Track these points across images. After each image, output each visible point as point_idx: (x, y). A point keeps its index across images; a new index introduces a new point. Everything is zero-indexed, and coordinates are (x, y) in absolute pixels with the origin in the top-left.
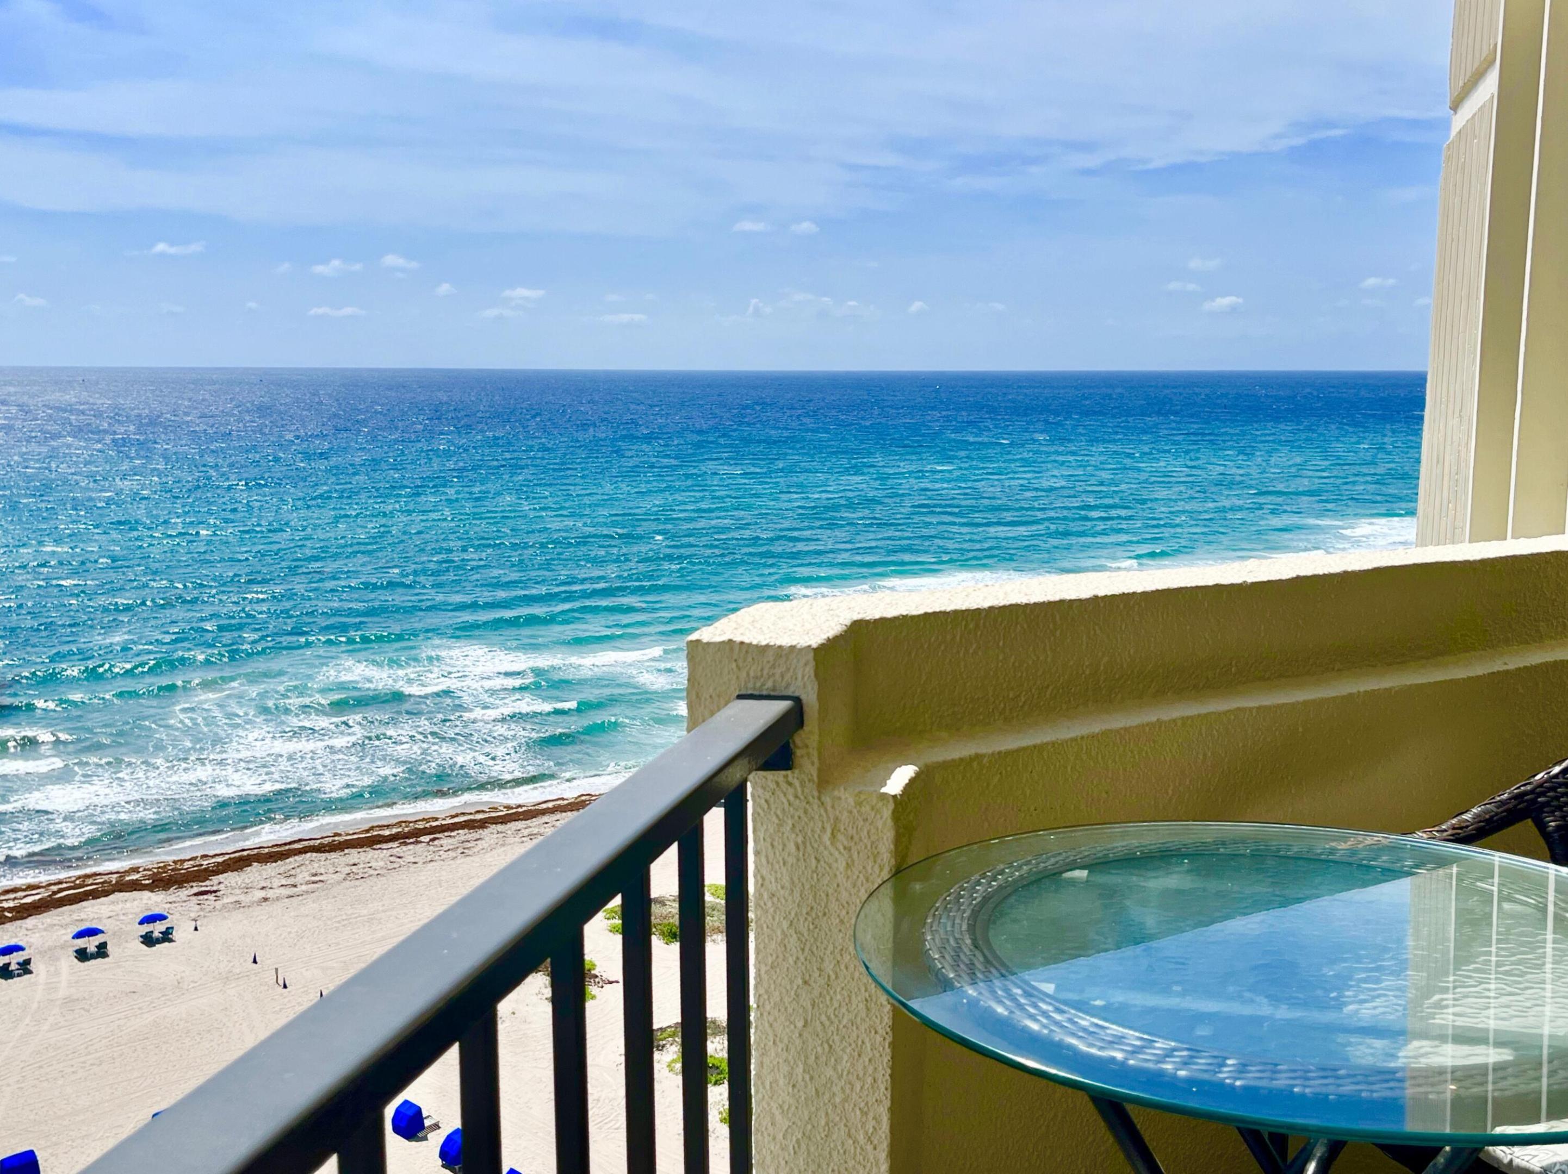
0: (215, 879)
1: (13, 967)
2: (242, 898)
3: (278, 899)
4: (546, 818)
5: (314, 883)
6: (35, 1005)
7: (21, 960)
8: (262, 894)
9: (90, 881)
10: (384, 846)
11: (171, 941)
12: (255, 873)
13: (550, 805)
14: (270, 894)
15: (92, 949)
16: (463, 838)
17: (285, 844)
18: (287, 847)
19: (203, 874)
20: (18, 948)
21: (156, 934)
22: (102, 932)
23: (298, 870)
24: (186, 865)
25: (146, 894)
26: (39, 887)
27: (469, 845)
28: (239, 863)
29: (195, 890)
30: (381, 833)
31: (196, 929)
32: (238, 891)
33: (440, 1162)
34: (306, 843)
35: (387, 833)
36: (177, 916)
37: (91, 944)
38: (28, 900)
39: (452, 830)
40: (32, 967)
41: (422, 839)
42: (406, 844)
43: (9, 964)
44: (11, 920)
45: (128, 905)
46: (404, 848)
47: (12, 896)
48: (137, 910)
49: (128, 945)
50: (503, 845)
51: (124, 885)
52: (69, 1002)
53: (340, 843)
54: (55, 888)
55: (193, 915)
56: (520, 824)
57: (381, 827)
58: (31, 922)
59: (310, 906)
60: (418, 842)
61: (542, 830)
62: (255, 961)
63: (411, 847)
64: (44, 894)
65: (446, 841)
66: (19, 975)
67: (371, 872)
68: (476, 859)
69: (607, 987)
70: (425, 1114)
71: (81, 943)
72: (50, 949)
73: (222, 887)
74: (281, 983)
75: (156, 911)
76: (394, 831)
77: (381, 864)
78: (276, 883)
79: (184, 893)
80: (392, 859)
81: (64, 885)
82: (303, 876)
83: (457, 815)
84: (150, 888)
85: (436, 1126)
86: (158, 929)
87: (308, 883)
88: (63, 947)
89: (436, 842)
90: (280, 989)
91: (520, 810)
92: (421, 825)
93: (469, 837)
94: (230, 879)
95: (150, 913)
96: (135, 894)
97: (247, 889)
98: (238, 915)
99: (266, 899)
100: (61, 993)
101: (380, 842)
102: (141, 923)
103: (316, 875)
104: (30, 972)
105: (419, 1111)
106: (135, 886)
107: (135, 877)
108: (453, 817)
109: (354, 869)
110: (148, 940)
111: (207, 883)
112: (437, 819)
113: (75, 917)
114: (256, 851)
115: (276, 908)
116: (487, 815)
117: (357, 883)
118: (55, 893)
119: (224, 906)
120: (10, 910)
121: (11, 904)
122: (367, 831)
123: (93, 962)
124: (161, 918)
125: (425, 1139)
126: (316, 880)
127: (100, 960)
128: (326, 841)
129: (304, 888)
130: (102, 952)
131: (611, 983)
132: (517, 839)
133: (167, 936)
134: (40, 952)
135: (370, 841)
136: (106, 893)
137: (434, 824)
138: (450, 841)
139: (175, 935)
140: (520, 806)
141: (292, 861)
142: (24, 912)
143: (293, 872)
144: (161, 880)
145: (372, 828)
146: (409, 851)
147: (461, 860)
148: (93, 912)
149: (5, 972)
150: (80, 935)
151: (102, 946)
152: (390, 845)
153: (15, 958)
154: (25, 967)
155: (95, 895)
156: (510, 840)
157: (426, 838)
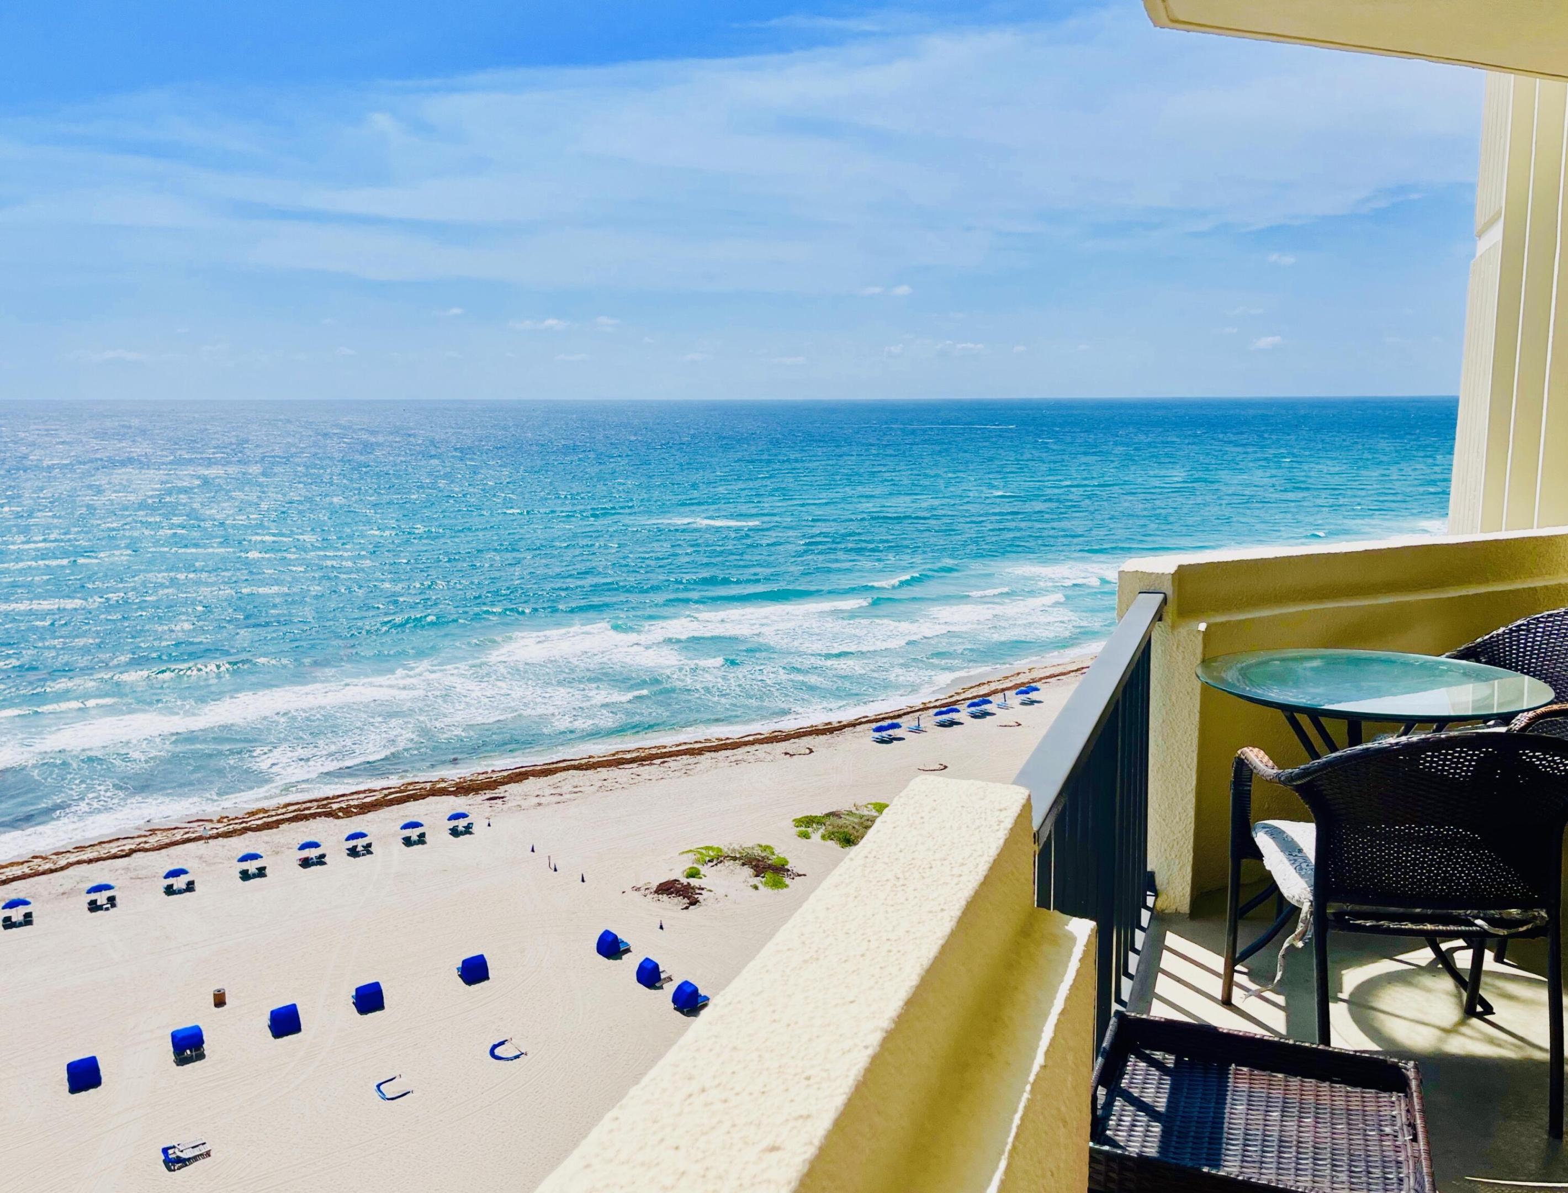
0: (502, 788)
1: (360, 848)
2: (522, 803)
3: (549, 804)
4: (748, 748)
5: (575, 793)
6: (376, 878)
7: (365, 844)
8: (537, 800)
9: (411, 787)
10: (627, 766)
11: (471, 833)
12: (531, 785)
13: (751, 738)
14: (542, 800)
15: (415, 838)
16: (685, 762)
17: (553, 763)
18: (555, 766)
19: (492, 784)
20: (362, 835)
21: (461, 828)
22: (422, 825)
23: (563, 783)
24: (481, 777)
25: (452, 798)
26: (375, 791)
27: (690, 767)
28: (519, 776)
29: (488, 796)
30: (624, 756)
31: (489, 825)
32: (518, 798)
33: (672, 1006)
34: (568, 763)
35: (628, 756)
36: (475, 815)
37: (414, 833)
38: (368, 800)
39: (677, 756)
40: (372, 849)
41: (654, 762)
42: (643, 765)
43: (356, 847)
44: (356, 814)
45: (440, 806)
46: (642, 769)
47: (355, 796)
48: (447, 810)
49: (440, 836)
50: (715, 768)
51: (436, 792)
52: (400, 876)
53: (594, 763)
54: (386, 792)
55: (487, 815)
56: (728, 753)
57: (624, 752)
58: (371, 816)
59: (573, 810)
60: (651, 764)
61: (745, 758)
62: (533, 851)
63: (647, 767)
64: (378, 796)
65: (672, 763)
66: (364, 855)
67: (617, 785)
68: (696, 778)
69: (797, 878)
70: (661, 969)
71: (408, 833)
72: (384, 837)
73: (506, 795)
74: (552, 867)
75: (460, 811)
76: (634, 755)
77: (625, 780)
78: (547, 792)
79: (480, 798)
80: (633, 776)
81: (393, 790)
82: (566, 788)
83: (680, 745)
84: (455, 793)
85: (670, 979)
86: (461, 823)
87: (571, 793)
88: (393, 836)
89: (665, 764)
91: (728, 741)
92: (654, 751)
93: (690, 761)
94: (512, 788)
95: (455, 812)
96: (445, 798)
97: (526, 796)
98: (520, 816)
99: (540, 804)
100: (394, 870)
101: (623, 763)
102: (449, 819)
103: (576, 787)
104: (371, 853)
105: (656, 966)
106: (443, 792)
107: (443, 785)
108: (677, 745)
109: (605, 783)
110: (455, 832)
111: (496, 791)
112: (665, 747)
113: (401, 813)
114: (531, 768)
115: (548, 812)
116: (703, 745)
117: (607, 794)
118: (386, 795)
119: (510, 809)
120: (356, 807)
121: (356, 803)
122: (614, 755)
123: (415, 847)
124: (464, 816)
125: (661, 988)
126: (576, 790)
127: (420, 846)
128: (583, 762)
129: (568, 796)
130: (421, 839)
131: (800, 875)
132: (727, 764)
133: (468, 830)
134: (378, 839)
135: (616, 762)
136: (423, 797)
137: (664, 750)
138: (675, 763)
139: (474, 830)
140: (728, 739)
141: (560, 776)
142: (365, 809)
143: (559, 784)
144: (462, 788)
145: (617, 753)
146: (646, 771)
147: (685, 778)
148: (412, 810)
149: (353, 852)
150: (406, 827)
151: (422, 836)
152: (631, 765)
153: (360, 843)
154: (368, 848)
155: (415, 797)
156: (720, 765)
157: (658, 761)
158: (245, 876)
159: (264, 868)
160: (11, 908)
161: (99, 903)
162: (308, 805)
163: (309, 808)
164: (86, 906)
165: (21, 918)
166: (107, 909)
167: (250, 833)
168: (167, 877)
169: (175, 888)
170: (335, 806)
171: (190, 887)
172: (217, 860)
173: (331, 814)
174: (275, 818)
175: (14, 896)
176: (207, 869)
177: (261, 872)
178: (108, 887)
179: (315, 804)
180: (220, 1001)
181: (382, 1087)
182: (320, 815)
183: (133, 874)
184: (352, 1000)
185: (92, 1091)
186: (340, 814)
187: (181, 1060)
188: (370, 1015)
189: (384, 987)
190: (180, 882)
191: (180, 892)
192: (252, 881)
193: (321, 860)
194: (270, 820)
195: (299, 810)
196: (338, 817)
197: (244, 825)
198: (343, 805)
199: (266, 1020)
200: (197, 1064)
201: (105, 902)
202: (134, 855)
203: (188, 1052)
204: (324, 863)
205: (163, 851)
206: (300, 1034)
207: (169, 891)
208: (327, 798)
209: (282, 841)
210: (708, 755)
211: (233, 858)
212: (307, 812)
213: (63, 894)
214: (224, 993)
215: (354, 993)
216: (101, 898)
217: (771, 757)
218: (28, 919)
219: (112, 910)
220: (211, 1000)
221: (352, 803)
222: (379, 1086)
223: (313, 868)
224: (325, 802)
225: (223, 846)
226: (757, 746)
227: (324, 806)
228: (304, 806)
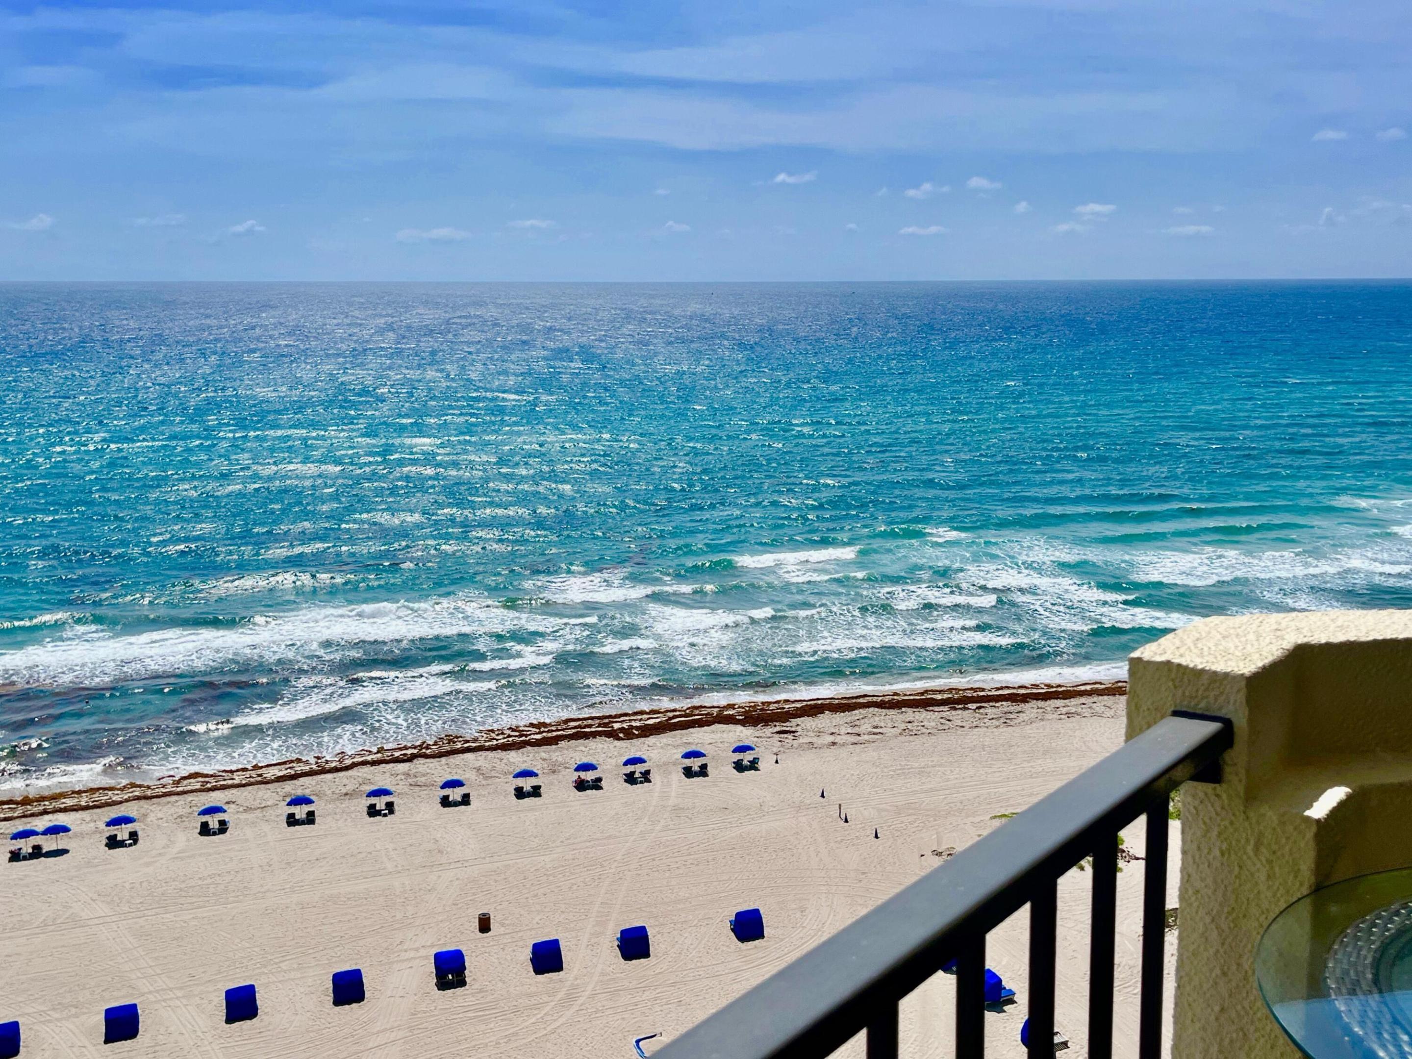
0: (795, 721)
1: (637, 775)
2: (815, 740)
3: (844, 745)
4: (1083, 700)
5: (874, 734)
6: (651, 809)
7: (643, 771)
8: (831, 739)
9: (697, 712)
10: (936, 709)
11: (757, 769)
12: (826, 720)
13: (1088, 688)
14: (838, 739)
15: (696, 768)
16: (1006, 709)
17: (853, 698)
18: (854, 701)
19: (784, 716)
20: (640, 761)
21: (745, 762)
22: (704, 755)
23: (862, 721)
24: (772, 707)
25: (739, 728)
26: (659, 713)
27: (1011, 716)
28: (814, 709)
29: (778, 729)
30: (934, 696)
31: (777, 762)
32: (812, 734)
34: (870, 699)
35: (939, 697)
36: (762, 749)
37: (695, 764)
38: (651, 722)
39: (997, 701)
40: (651, 777)
41: (970, 706)
42: (955, 709)
43: (634, 773)
44: (638, 736)
45: (725, 735)
46: (954, 712)
47: (639, 717)
48: (732, 740)
49: (722, 768)
50: (1042, 720)
51: (722, 718)
52: (676, 809)
53: (898, 701)
54: (671, 714)
55: (775, 750)
56: (1059, 703)
57: (935, 692)
58: (652, 740)
59: (870, 754)
60: (965, 709)
61: (1079, 710)
62: (823, 796)
63: (960, 712)
64: (662, 718)
65: (990, 710)
66: (641, 782)
67: (924, 730)
68: (1017, 729)
69: (1133, 862)
71: (688, 762)
72: (665, 764)
73: (799, 729)
74: (843, 817)
75: (747, 743)
76: (946, 696)
77: (933, 724)
78: (843, 730)
79: (769, 730)
80: (942, 720)
81: (678, 713)
82: (866, 727)
83: (1001, 688)
84: (743, 723)
86: (747, 757)
87: (870, 733)
88: (674, 764)
89: (982, 711)
90: (842, 823)
91: (1060, 689)
92: (969, 694)
93: (1012, 709)
94: (806, 722)
95: (741, 744)
96: (731, 727)
97: (819, 733)
98: (811, 754)
99: (834, 744)
100: (671, 802)
101: (933, 705)
102: (735, 751)
103: (876, 727)
104: (650, 781)
106: (730, 720)
107: (731, 712)
108: (998, 689)
109: (909, 726)
110: (739, 767)
111: (787, 724)
112: (983, 690)
113: (685, 740)
114: (828, 701)
115: (843, 752)
116: (1028, 691)
117: (911, 738)
118: (670, 719)
119: (800, 745)
120: (637, 728)
121: (638, 724)
122: (922, 694)
123: (695, 779)
124: (750, 749)
126: (876, 730)
127: (701, 778)
128: (887, 699)
129: (866, 737)
130: (703, 771)
131: (1135, 859)
132: (1056, 716)
133: (753, 765)
134: (657, 766)
135: (924, 702)
136: (708, 723)
137: (982, 694)
138: (994, 710)
139: (761, 765)
140: (1059, 686)
141: (858, 713)
142: (647, 731)
143: (857, 723)
144: (752, 717)
145: (926, 692)
146: (958, 716)
147: (1003, 729)
148: (698, 737)
149: (630, 779)
150: (688, 755)
151: (704, 767)
152: (941, 708)
153: (639, 768)
154: (646, 776)
155: (700, 724)
156: (1049, 716)
157: (973, 706)
158: (520, 793)
159: (539, 787)
160: (295, 805)
161: (378, 808)
162: (590, 722)
163: (590, 726)
164: (366, 809)
165: (304, 816)
166: (385, 815)
167: (529, 748)
168: (444, 787)
169: (451, 799)
170: (616, 726)
171: (466, 800)
172: (493, 774)
173: (613, 735)
174: (555, 734)
175: (299, 792)
176: (484, 782)
177: (536, 792)
178: (386, 792)
179: (597, 721)
180: (485, 925)
181: (641, 1043)
182: (600, 734)
183: (410, 781)
184: (617, 943)
185: (354, 1005)
186: (621, 735)
187: (443, 984)
188: (634, 962)
189: (650, 933)
190: (455, 794)
191: (456, 804)
192: (526, 799)
193: (596, 784)
194: (550, 735)
195: (579, 727)
196: (619, 739)
197: (523, 738)
198: (625, 725)
199: (528, 953)
200: (459, 991)
201: (384, 807)
202: (415, 761)
203: (450, 977)
204: (601, 788)
205: (443, 759)
206: (561, 974)
207: (446, 802)
208: (610, 717)
209: (560, 759)
210: (1034, 703)
211: (510, 773)
212: (587, 730)
213: (346, 794)
214: (489, 918)
215: (619, 936)
216: (380, 803)
217: (1112, 712)
218: (310, 819)
219: (389, 817)
220: (476, 924)
221: (634, 724)
222: (638, 1042)
223: (589, 792)
224: (606, 721)
225: (501, 760)
226: (1095, 698)
227: (605, 725)
228: (585, 723)
